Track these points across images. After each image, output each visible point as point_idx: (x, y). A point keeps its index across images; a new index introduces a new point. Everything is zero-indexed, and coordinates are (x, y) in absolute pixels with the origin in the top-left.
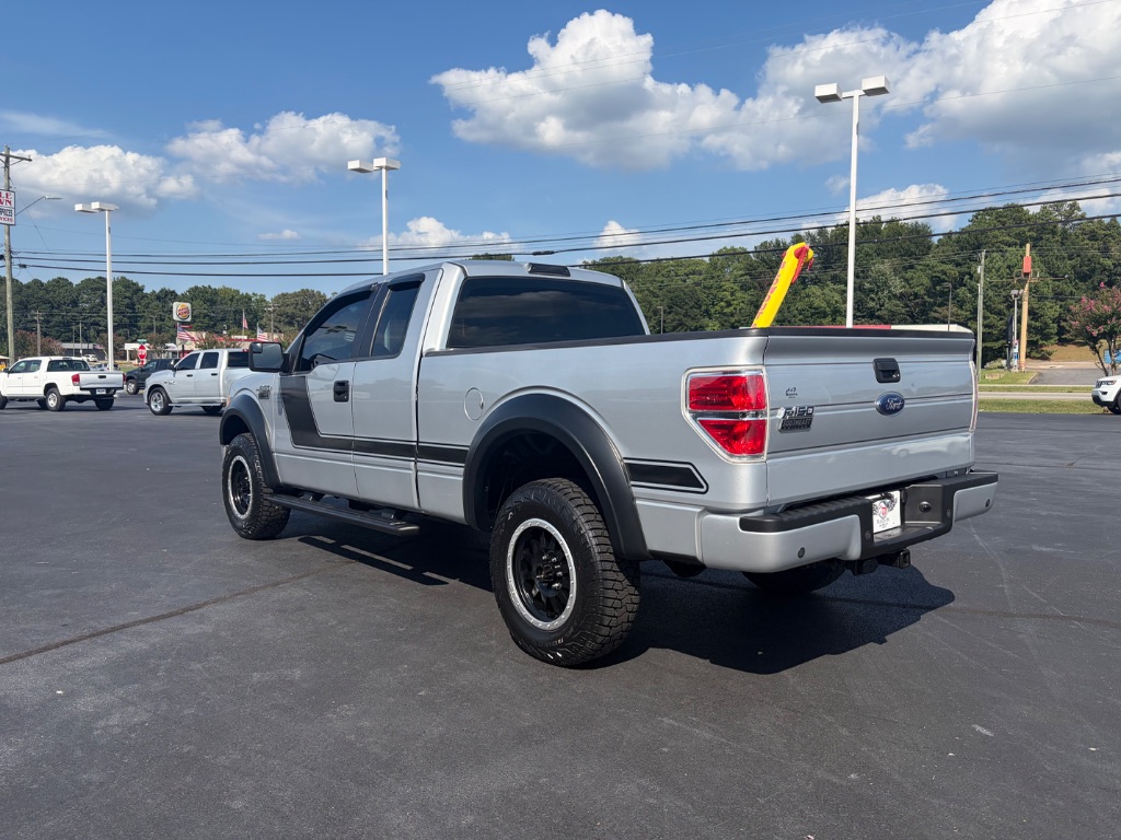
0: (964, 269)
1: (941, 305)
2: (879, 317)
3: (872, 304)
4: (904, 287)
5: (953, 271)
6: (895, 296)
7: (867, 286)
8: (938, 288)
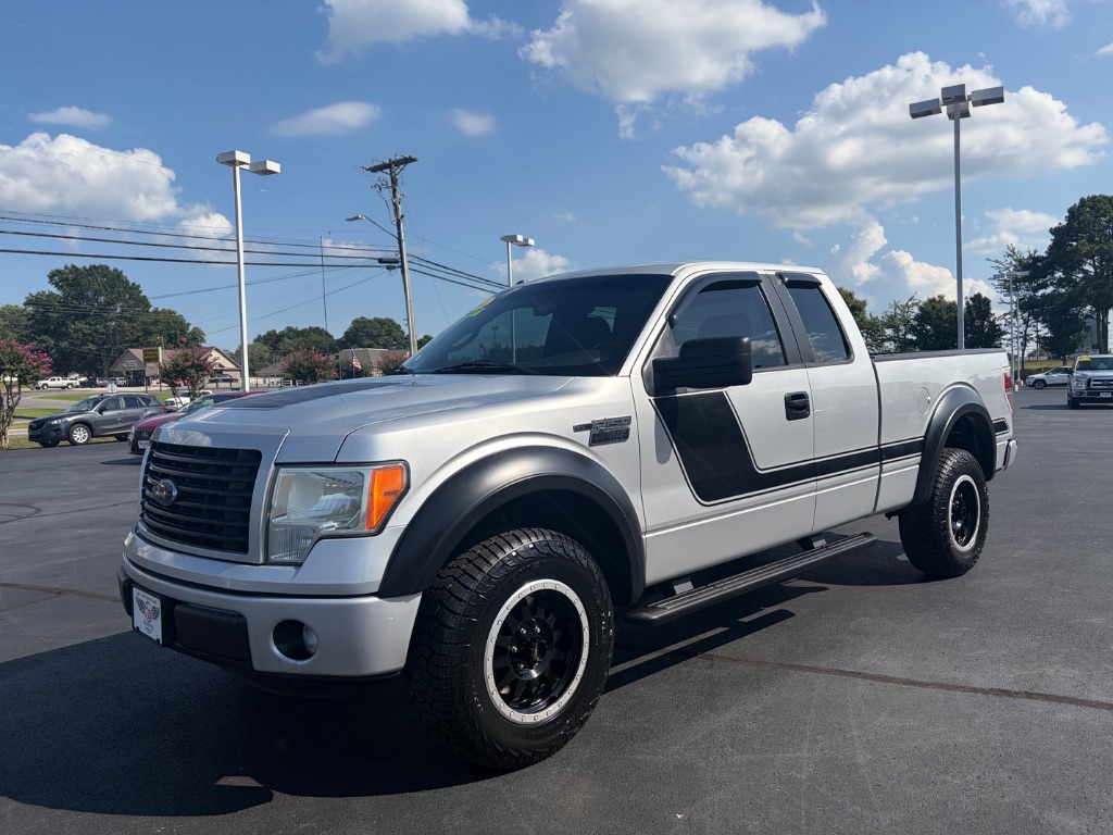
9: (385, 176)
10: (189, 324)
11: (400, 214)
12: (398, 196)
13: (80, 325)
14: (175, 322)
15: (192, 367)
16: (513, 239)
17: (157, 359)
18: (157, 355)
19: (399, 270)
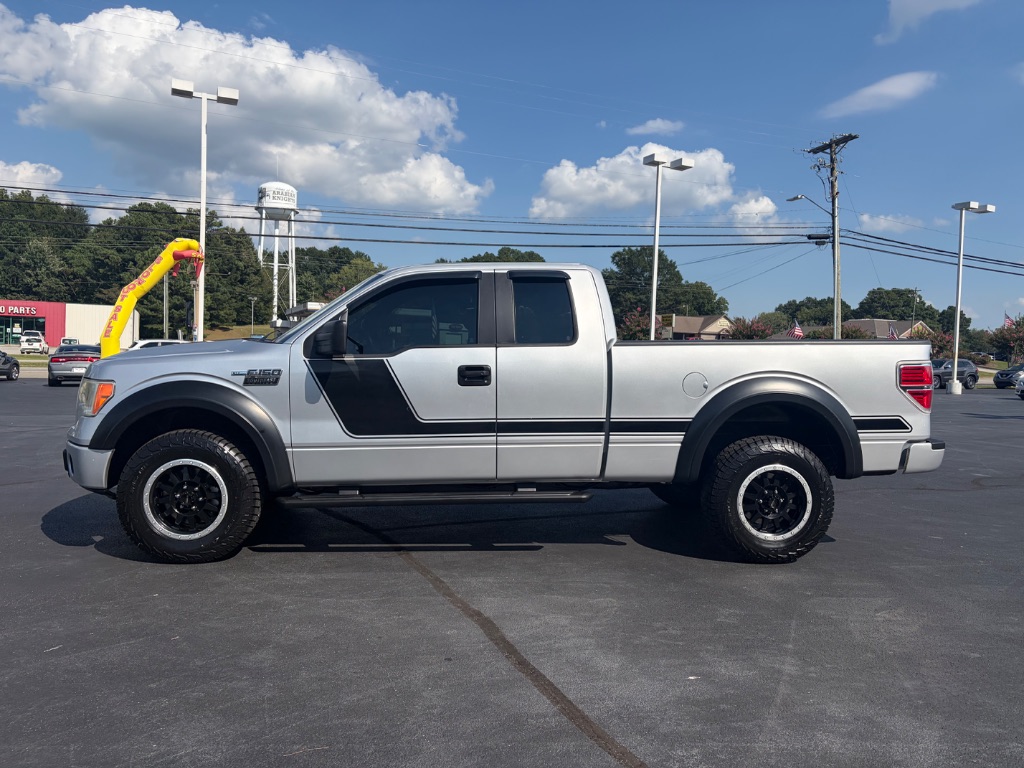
0: (126, 256)
1: (106, 287)
2: (36, 294)
3: (29, 280)
4: (62, 265)
5: (117, 257)
6: (53, 274)
7: (23, 260)
8: (101, 270)
9: (825, 157)
10: (716, 295)
11: (836, 190)
12: (836, 173)
13: (629, 295)
14: (704, 293)
15: (641, 331)
16: (966, 206)
17: (671, 324)
18: (671, 320)
19: (830, 244)
